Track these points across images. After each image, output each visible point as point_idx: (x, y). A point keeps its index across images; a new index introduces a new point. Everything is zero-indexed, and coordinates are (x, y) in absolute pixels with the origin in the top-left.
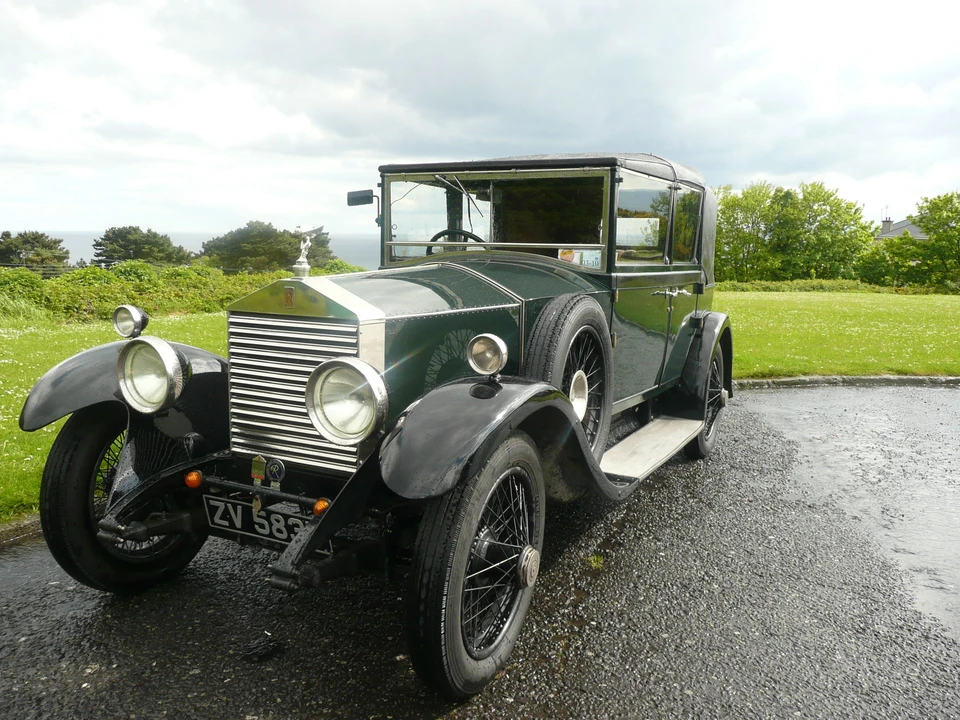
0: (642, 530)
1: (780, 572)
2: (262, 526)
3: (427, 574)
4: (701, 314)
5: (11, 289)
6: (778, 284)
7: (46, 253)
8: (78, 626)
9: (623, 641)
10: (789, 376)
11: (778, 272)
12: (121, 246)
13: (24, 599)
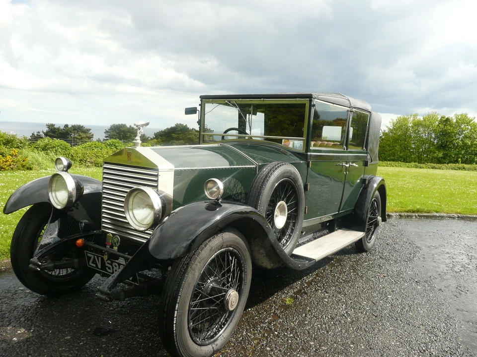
0: (320, 287)
1: (388, 315)
2: (109, 268)
3: (168, 299)
4: (367, 177)
5: (56, 150)
6: (440, 165)
7: (83, 135)
8: (23, 310)
9: (288, 344)
10: (428, 213)
11: (441, 159)
12: (117, 133)
13: (4, 295)
